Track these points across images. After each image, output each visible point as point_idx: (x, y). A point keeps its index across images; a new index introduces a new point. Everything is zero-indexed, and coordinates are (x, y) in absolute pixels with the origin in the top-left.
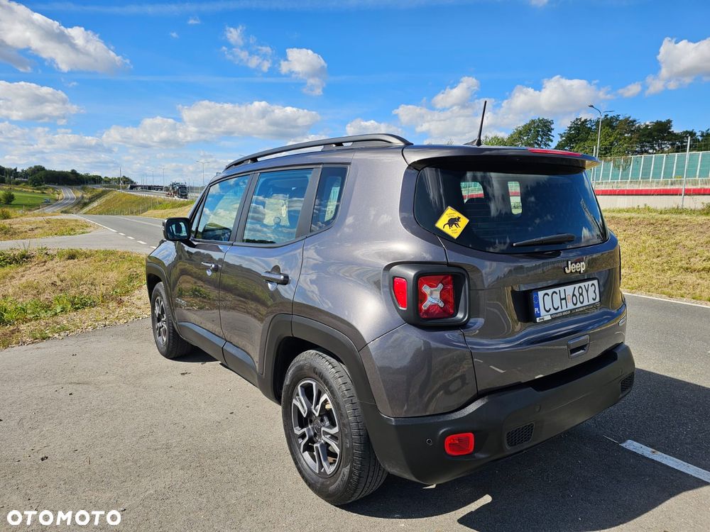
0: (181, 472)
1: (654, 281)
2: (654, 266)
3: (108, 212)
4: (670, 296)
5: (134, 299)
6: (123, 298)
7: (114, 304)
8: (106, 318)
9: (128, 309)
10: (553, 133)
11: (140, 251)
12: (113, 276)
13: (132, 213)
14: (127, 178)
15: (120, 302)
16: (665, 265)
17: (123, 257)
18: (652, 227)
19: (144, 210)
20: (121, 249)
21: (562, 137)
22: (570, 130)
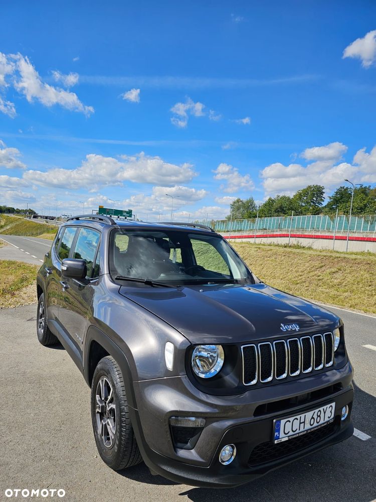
0: (29, 385)
1: (365, 302)
2: (366, 292)
3: (16, 233)
4: (366, 312)
5: (22, 293)
6: (15, 292)
7: (10, 296)
8: (3, 304)
9: (18, 299)
10: (324, 195)
11: (31, 262)
12: (12, 278)
13: (32, 235)
14: (31, 210)
15: (13, 295)
16: (373, 291)
17: (19, 266)
18: (368, 266)
19: (41, 234)
20: (19, 261)
21: (330, 198)
22: (336, 194)
